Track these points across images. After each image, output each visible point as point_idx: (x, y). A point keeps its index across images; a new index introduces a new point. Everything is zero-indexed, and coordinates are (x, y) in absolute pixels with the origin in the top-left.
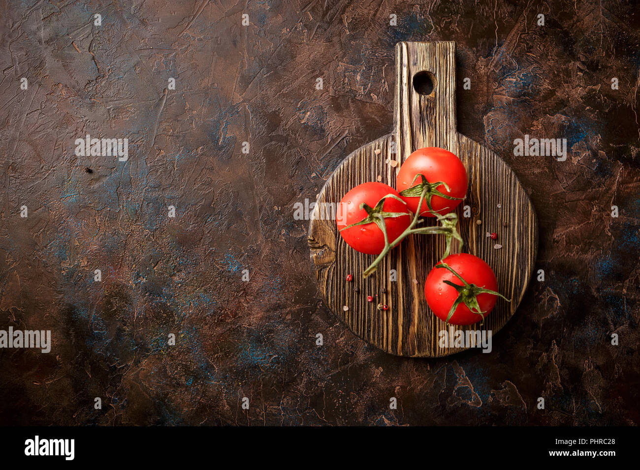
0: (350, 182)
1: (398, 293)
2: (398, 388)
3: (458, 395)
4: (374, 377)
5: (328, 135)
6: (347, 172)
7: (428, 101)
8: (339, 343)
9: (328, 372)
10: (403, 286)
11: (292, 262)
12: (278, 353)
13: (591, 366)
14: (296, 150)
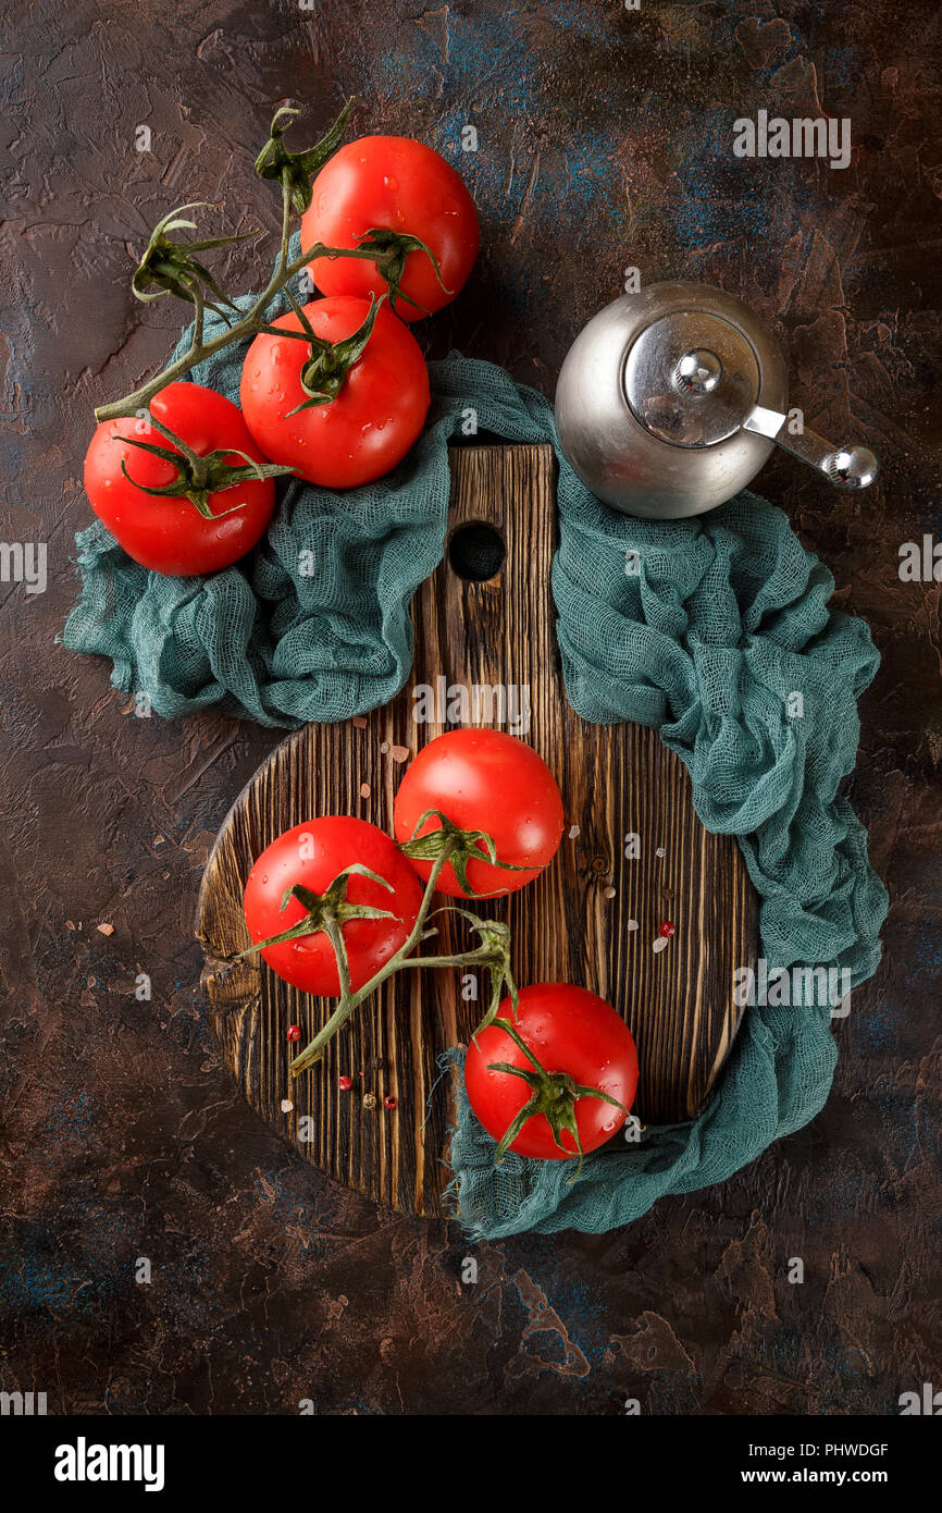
0: (293, 800)
1: (415, 1068)
2: (387, 1341)
3: (532, 1351)
4: (326, 1321)
5: (190, 742)
6: (286, 776)
7: (484, 597)
8: (240, 1243)
9: (215, 1313)
10: (425, 1051)
11: (116, 1055)
12: (92, 1276)
13: (846, 1266)
14: (111, 782)
